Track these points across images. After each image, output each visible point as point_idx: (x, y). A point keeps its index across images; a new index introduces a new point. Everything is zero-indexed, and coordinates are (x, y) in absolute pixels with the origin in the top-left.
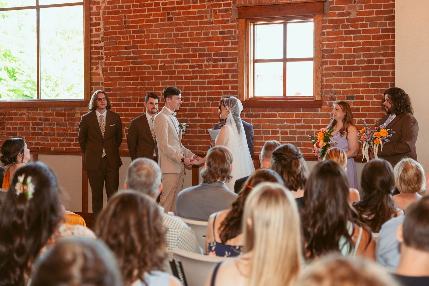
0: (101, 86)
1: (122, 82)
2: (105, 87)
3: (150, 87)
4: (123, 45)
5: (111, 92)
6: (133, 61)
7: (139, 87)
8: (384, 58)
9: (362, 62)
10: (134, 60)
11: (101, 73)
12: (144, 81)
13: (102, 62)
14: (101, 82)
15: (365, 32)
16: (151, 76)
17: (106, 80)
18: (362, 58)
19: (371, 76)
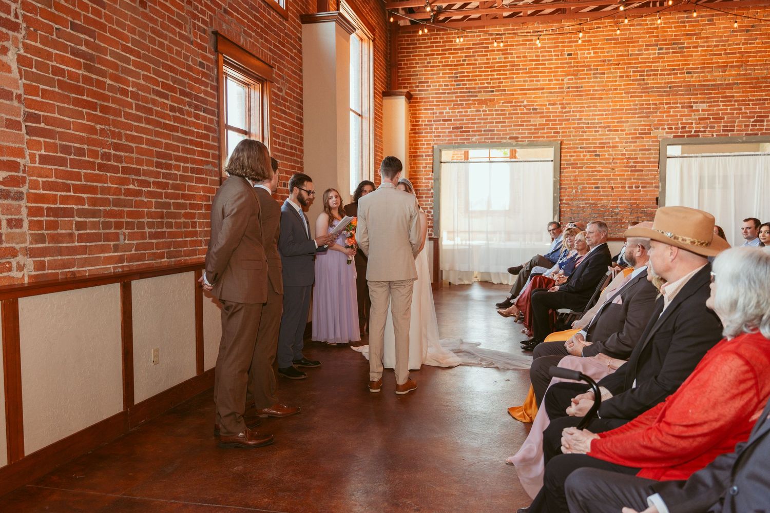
0: (15, 103)
1: (66, 105)
2: (27, 110)
3: (117, 130)
4: (65, 16)
5: (42, 125)
6: (86, 62)
7: (98, 127)
8: (297, 146)
9: (288, 146)
10: (88, 62)
11: (14, 66)
12: (107, 116)
13: (16, 38)
14: (15, 91)
15: (290, 115)
16: (118, 107)
17: (28, 89)
18: (289, 143)
19: (292, 164)
